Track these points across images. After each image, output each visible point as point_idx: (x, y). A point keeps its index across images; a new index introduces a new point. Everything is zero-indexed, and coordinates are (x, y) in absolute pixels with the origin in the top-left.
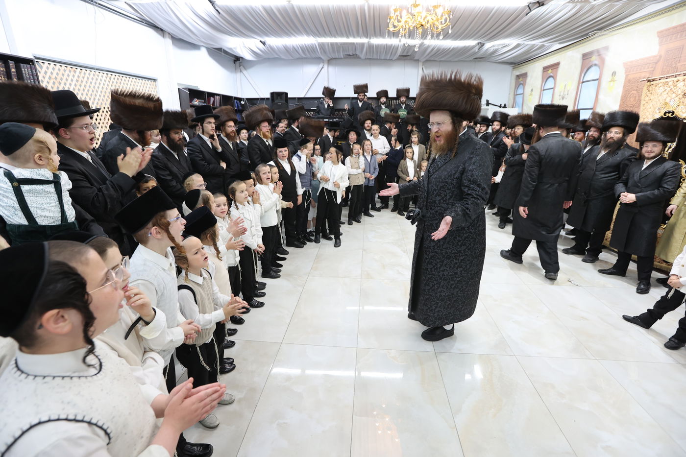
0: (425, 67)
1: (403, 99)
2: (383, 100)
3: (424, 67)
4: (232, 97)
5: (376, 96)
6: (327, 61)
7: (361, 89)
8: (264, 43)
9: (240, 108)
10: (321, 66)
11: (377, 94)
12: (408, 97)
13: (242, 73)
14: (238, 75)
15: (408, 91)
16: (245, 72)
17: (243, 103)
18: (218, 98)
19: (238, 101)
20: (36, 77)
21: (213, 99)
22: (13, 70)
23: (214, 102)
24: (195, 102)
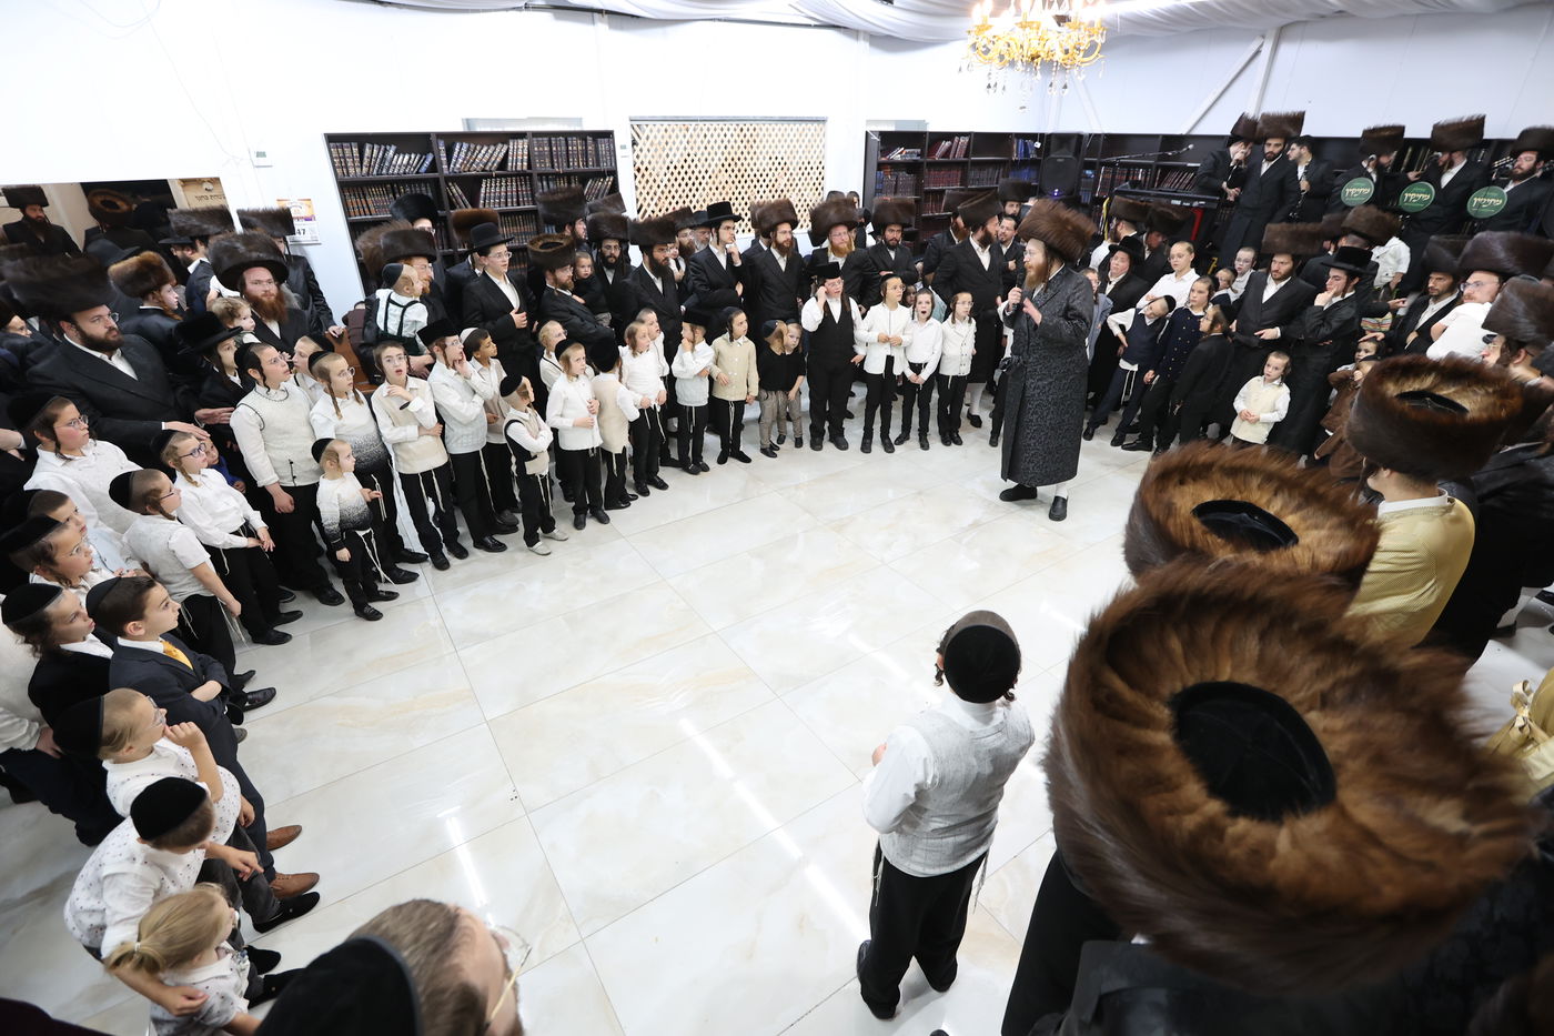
6: (1274, 31)
10: (1251, 48)
17: (1037, 144)
18: (964, 140)
19: (1029, 142)
20: (613, 153)
21: (948, 144)
22: (590, 148)
23: (949, 150)
24: (897, 156)
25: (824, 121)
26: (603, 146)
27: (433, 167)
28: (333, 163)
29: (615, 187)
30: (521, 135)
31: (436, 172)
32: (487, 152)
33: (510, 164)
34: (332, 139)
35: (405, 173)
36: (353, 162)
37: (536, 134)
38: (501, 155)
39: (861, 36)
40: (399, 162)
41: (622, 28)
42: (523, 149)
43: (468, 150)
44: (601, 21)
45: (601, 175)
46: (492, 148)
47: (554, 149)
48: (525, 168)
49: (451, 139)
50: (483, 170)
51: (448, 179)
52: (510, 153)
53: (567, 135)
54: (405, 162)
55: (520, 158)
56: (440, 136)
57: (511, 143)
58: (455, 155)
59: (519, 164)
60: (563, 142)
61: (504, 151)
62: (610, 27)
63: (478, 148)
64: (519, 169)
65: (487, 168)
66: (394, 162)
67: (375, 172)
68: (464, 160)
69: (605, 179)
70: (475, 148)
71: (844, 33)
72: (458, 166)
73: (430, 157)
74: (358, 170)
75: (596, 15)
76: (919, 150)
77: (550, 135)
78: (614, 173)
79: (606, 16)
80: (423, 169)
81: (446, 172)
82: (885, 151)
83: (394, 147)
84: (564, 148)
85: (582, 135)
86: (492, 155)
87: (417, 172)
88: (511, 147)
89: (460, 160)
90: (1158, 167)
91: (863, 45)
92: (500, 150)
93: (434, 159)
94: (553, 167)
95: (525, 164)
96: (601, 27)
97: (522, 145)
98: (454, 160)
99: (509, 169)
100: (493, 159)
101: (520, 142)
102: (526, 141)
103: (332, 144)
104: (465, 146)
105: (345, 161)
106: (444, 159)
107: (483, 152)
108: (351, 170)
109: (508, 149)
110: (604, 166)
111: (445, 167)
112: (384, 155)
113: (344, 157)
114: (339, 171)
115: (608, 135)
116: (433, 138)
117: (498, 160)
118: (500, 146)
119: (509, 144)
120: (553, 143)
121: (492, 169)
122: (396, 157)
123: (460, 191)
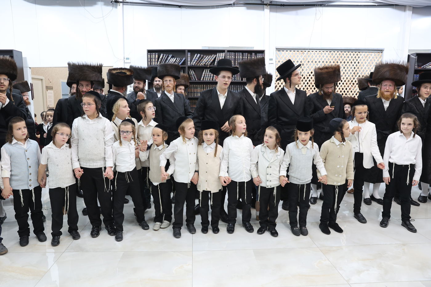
24: (429, 66)
25: (382, 50)
27: (184, 63)
28: (148, 60)
30: (223, 51)
31: (185, 65)
32: (208, 58)
36: (155, 60)
37: (229, 51)
38: (213, 59)
39: (407, 8)
40: (172, 61)
43: (200, 57)
44: (267, 9)
46: (210, 56)
47: (237, 57)
49: (193, 52)
50: (205, 65)
51: (190, 67)
52: (217, 58)
54: (174, 61)
56: (189, 51)
57: (218, 54)
58: (194, 59)
60: (241, 55)
61: (214, 57)
62: (270, 11)
63: (204, 56)
65: (206, 64)
66: (170, 61)
68: (197, 60)
71: (396, 8)
72: (194, 63)
73: (184, 59)
74: (156, 63)
77: (235, 52)
80: (180, 64)
81: (189, 64)
82: (420, 64)
83: (171, 55)
84: (241, 57)
85: (251, 52)
91: (409, 13)
94: (235, 65)
97: (222, 56)
100: (209, 61)
101: (221, 54)
102: (224, 53)
103: (149, 53)
104: (199, 55)
105: (152, 60)
106: (189, 60)
107: (206, 58)
108: (154, 63)
109: (216, 56)
111: (189, 63)
112: (167, 58)
113: (152, 57)
114: (149, 63)
115: (262, 52)
116: (186, 52)
117: (211, 61)
118: (213, 55)
119: (217, 55)
120: (236, 54)
121: (208, 64)
122: (171, 59)
123: (194, 73)
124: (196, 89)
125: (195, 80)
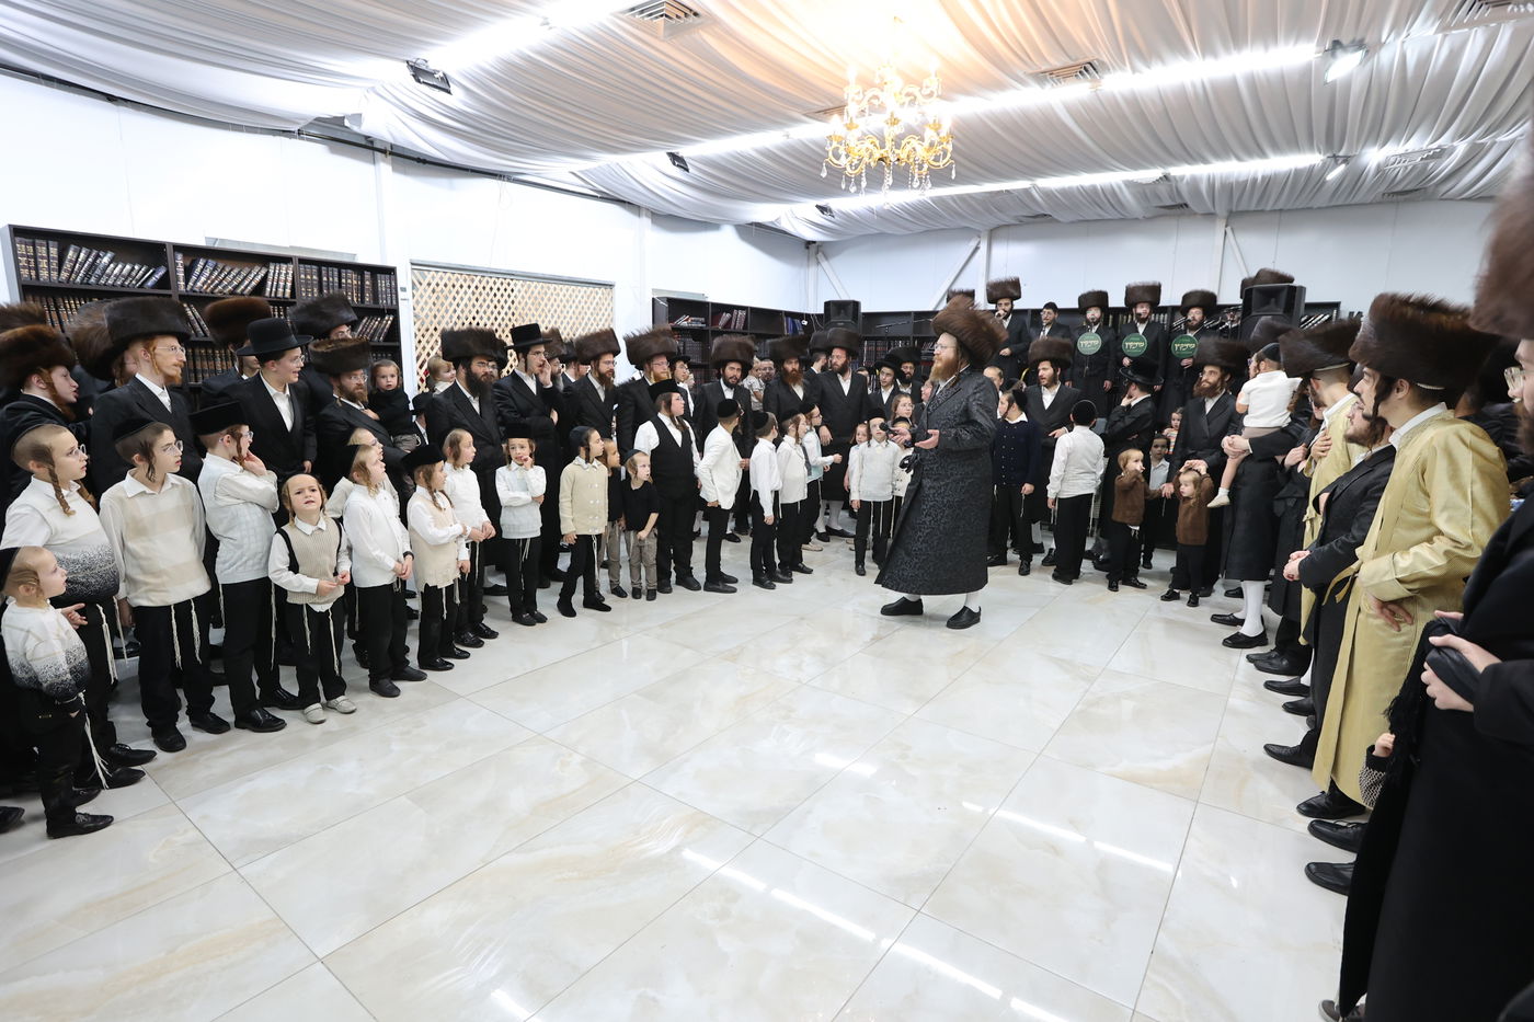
0: (1232, 229)
1: (1142, 310)
2: (1093, 313)
3: (1229, 229)
4: (781, 312)
5: (1077, 306)
6: (986, 233)
7: (1006, 290)
8: (823, 209)
9: (801, 333)
10: (973, 244)
11: (1080, 299)
12: (1155, 307)
13: (820, 268)
14: (813, 270)
15: (1155, 290)
16: (825, 264)
17: (805, 323)
18: (742, 314)
19: (797, 321)
20: (394, 290)
21: (728, 315)
22: (367, 283)
23: (730, 321)
24: (684, 322)
25: (611, 286)
26: (383, 282)
27: (165, 282)
28: (17, 262)
29: (395, 326)
30: (286, 260)
31: (169, 288)
32: (239, 273)
33: (268, 289)
34: (18, 232)
35: (122, 285)
36: (49, 264)
37: (303, 261)
38: (258, 279)
39: (644, 212)
40: (116, 272)
41: (405, 173)
42: (287, 274)
43: (215, 269)
44: (384, 161)
45: (380, 313)
46: (247, 268)
47: (325, 279)
48: (287, 295)
49: (192, 253)
51: (183, 297)
52: (270, 277)
53: (341, 266)
54: (125, 273)
55: (282, 284)
56: (178, 248)
57: (272, 267)
58: (197, 271)
59: (281, 290)
60: (336, 273)
61: (261, 275)
62: (394, 170)
63: (227, 269)
64: (280, 295)
65: (239, 291)
66: (108, 271)
67: (78, 280)
68: (208, 278)
69: (383, 318)
70: (223, 269)
71: (629, 210)
72: (199, 284)
73: (161, 272)
74: (54, 274)
75: (378, 154)
76: (703, 319)
77: (320, 264)
78: (395, 312)
79: (390, 157)
80: (150, 283)
81: (182, 288)
82: (673, 317)
83: (110, 255)
84: (336, 279)
85: (360, 269)
86: (245, 278)
87: (141, 286)
88: (272, 271)
89: (203, 279)
90: (915, 338)
91: (646, 221)
92: (257, 274)
93: (167, 273)
95: (288, 291)
96: (385, 167)
97: (286, 271)
98: (194, 278)
99: (267, 294)
100: (246, 282)
101: (284, 266)
102: (291, 266)
103: (18, 239)
104: (211, 263)
105: (36, 263)
106: (181, 275)
107: (233, 273)
108: (44, 274)
109: (267, 273)
110: (384, 303)
111: (181, 284)
112: (95, 260)
113: (35, 257)
114: (25, 271)
115: (390, 272)
116: (169, 251)
117: (254, 283)
118: (257, 269)
119: (268, 268)
120: (323, 272)
121: (246, 292)
122: (112, 266)
123: (197, 313)
124: (208, 360)
125: (206, 335)
